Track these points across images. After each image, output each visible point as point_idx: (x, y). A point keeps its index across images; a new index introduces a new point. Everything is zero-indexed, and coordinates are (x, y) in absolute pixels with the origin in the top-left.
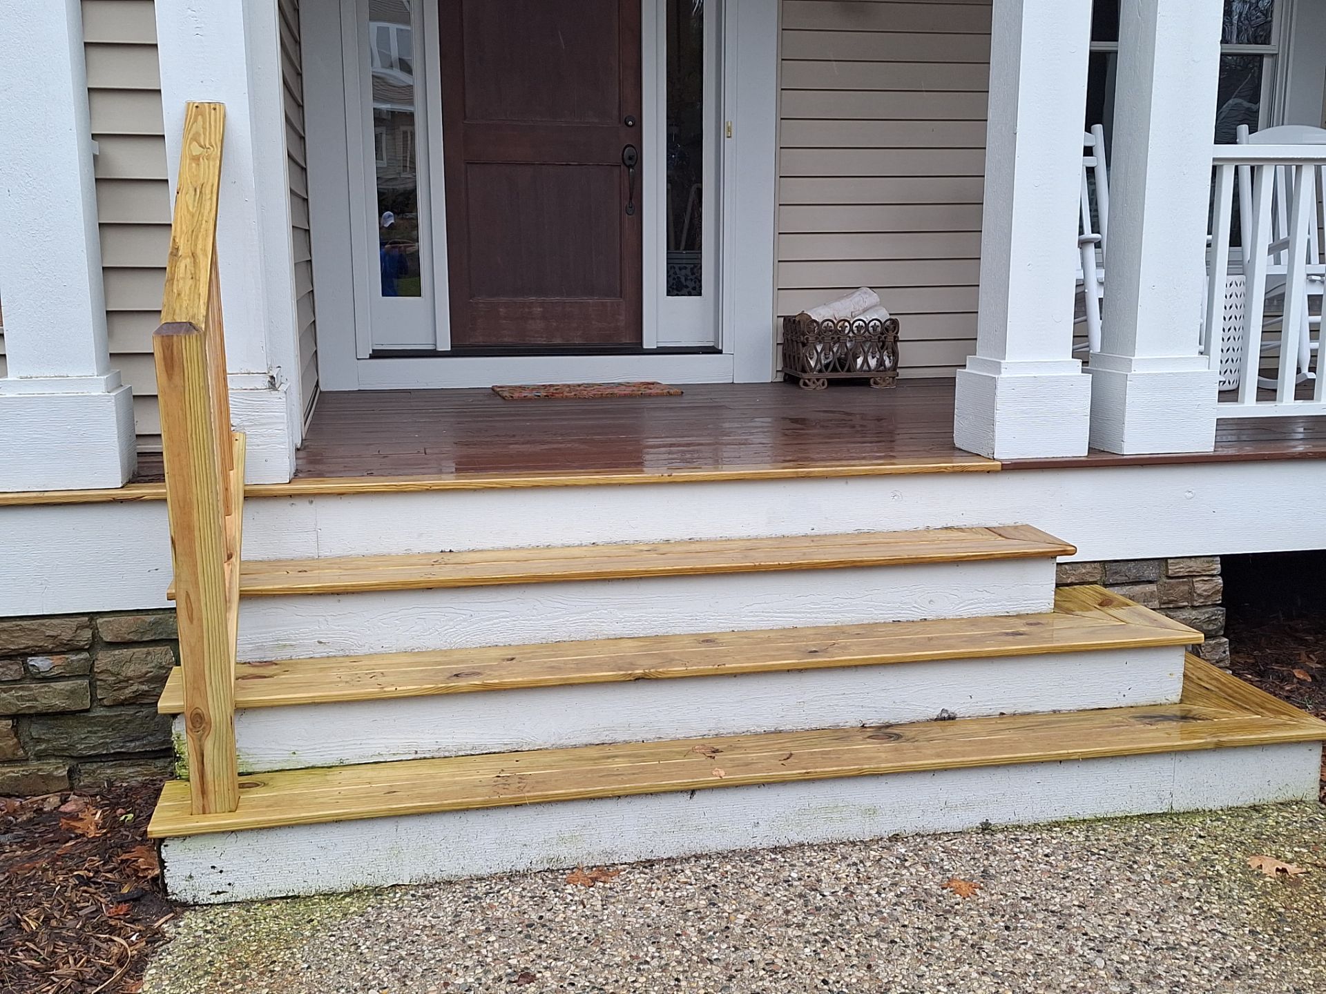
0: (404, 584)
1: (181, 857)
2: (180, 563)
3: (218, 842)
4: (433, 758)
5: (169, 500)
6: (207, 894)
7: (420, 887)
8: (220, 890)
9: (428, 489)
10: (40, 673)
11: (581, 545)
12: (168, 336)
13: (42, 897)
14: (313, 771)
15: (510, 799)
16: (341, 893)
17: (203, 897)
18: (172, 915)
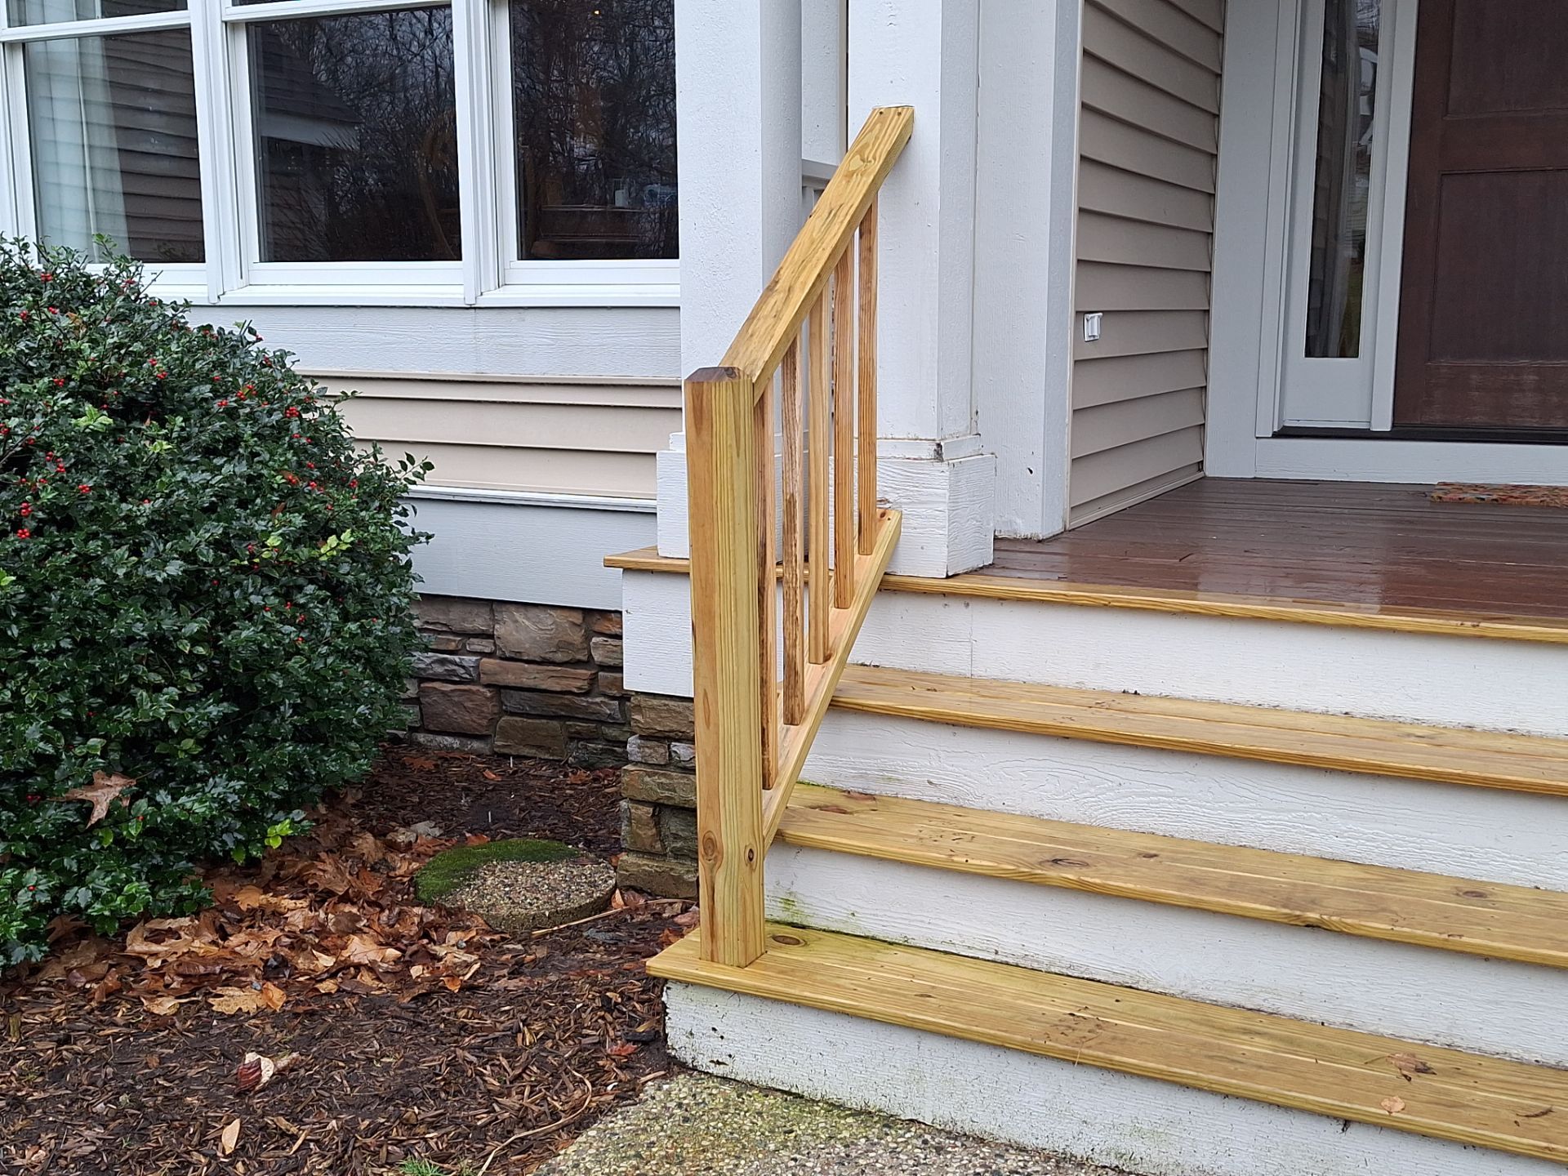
0: (1030, 725)
1: (683, 1007)
2: (699, 655)
3: (721, 1000)
4: (1017, 966)
5: (691, 574)
6: (706, 1061)
7: (943, 1133)
8: (720, 1060)
9: (1105, 605)
10: (680, 761)
11: (1325, 713)
12: (698, 383)
13: (560, 1011)
14: (870, 944)
15: (1060, 1050)
16: (850, 1109)
17: (703, 1062)
18: (663, 1073)
